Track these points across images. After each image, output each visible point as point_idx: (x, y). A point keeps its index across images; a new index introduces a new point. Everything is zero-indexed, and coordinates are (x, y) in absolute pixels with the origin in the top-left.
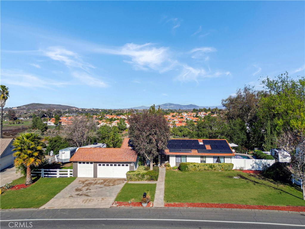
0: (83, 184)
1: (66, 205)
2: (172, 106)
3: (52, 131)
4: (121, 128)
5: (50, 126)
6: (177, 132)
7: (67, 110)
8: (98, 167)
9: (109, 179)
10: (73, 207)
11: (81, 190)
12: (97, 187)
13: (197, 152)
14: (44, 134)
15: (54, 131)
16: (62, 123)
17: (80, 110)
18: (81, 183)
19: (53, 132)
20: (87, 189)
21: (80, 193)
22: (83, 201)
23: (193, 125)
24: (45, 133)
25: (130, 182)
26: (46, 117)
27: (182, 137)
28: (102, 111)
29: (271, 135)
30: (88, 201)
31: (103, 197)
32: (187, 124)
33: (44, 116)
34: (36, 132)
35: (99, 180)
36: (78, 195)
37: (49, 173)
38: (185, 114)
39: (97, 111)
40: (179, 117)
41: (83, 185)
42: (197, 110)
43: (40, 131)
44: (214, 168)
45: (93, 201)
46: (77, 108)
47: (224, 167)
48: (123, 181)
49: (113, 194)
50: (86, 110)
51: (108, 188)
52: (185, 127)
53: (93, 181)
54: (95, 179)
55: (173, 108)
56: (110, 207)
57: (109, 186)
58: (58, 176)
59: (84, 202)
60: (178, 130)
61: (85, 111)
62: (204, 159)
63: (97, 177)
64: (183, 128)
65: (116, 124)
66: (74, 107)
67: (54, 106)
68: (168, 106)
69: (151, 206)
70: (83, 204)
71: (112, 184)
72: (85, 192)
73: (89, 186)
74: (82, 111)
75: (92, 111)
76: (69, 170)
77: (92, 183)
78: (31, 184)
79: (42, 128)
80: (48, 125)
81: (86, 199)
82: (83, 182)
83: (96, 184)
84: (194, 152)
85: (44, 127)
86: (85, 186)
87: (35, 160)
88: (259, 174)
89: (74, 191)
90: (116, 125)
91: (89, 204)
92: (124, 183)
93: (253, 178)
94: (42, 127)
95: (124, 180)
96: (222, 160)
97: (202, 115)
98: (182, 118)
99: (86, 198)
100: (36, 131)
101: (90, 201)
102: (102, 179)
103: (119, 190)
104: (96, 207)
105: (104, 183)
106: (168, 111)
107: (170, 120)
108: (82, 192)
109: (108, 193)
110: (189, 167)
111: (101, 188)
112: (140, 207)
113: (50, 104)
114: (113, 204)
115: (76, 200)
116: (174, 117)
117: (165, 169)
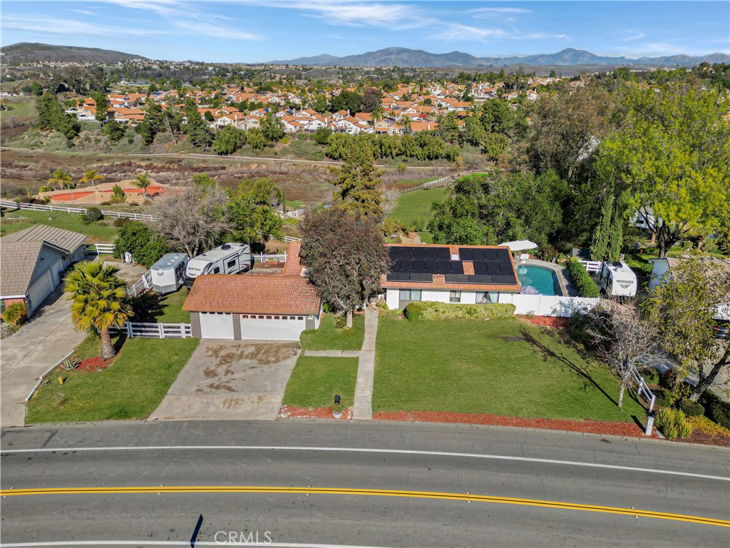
0: (216, 358)
1: (195, 411)
2: (405, 56)
3: (93, 138)
4: (271, 135)
5: (86, 123)
6: (414, 148)
7: (119, 65)
8: (243, 321)
9: (265, 342)
10: (208, 417)
11: (216, 375)
12: (245, 365)
13: (444, 281)
14: (74, 145)
15: (99, 137)
16: (116, 114)
17: (155, 67)
18: (212, 356)
19: (98, 141)
20: (227, 372)
21: (215, 381)
22: (224, 403)
23: (454, 128)
24: (76, 141)
25: (308, 353)
26: (68, 90)
27: (425, 159)
28: (215, 70)
29: (610, 226)
30: (233, 403)
31: (260, 394)
32: (438, 126)
33: (61, 89)
34: (52, 137)
35: (246, 346)
36: (211, 386)
37: (143, 329)
38: (436, 91)
39: (201, 69)
40: (422, 99)
41: (217, 361)
42: (468, 78)
43: (63, 135)
44: (475, 315)
45: (242, 404)
46: (147, 60)
47: (495, 313)
48: (295, 349)
49: (278, 386)
50: (172, 67)
51: (266, 368)
52: (433, 134)
53: (234, 350)
54: (237, 343)
55: (406, 62)
56: (276, 420)
57: (268, 362)
58: (162, 335)
59: (227, 405)
60: (414, 142)
61: (168, 68)
62: (458, 295)
63: (241, 339)
64: (427, 138)
65: (257, 123)
66: (138, 57)
67: (82, 52)
68: (393, 57)
69: (349, 417)
70: (225, 410)
71: (273, 359)
72: (224, 379)
73: (229, 362)
74: (161, 68)
75: (188, 69)
76: (183, 325)
77: (234, 354)
78: (113, 357)
79: (66, 130)
80: (80, 118)
81: (230, 397)
82: (216, 352)
83: (241, 356)
84: (439, 279)
85: (71, 126)
86: (221, 364)
87: (116, 317)
88: (561, 328)
89: (203, 375)
90: (257, 126)
91: (238, 411)
92: (297, 356)
93: (546, 341)
94: (66, 125)
95: (296, 345)
96: (493, 297)
97: (482, 93)
98: (428, 102)
99: (229, 395)
100: (51, 134)
101: (237, 403)
102: (252, 345)
103: (287, 375)
104: (250, 419)
105: (257, 355)
106: (393, 71)
107: (396, 112)
108: (217, 378)
109: (268, 383)
110: (425, 315)
111: (254, 367)
112: (330, 420)
113: (71, 48)
114: (280, 413)
115: (211, 400)
116: (407, 100)
117: (376, 314)
